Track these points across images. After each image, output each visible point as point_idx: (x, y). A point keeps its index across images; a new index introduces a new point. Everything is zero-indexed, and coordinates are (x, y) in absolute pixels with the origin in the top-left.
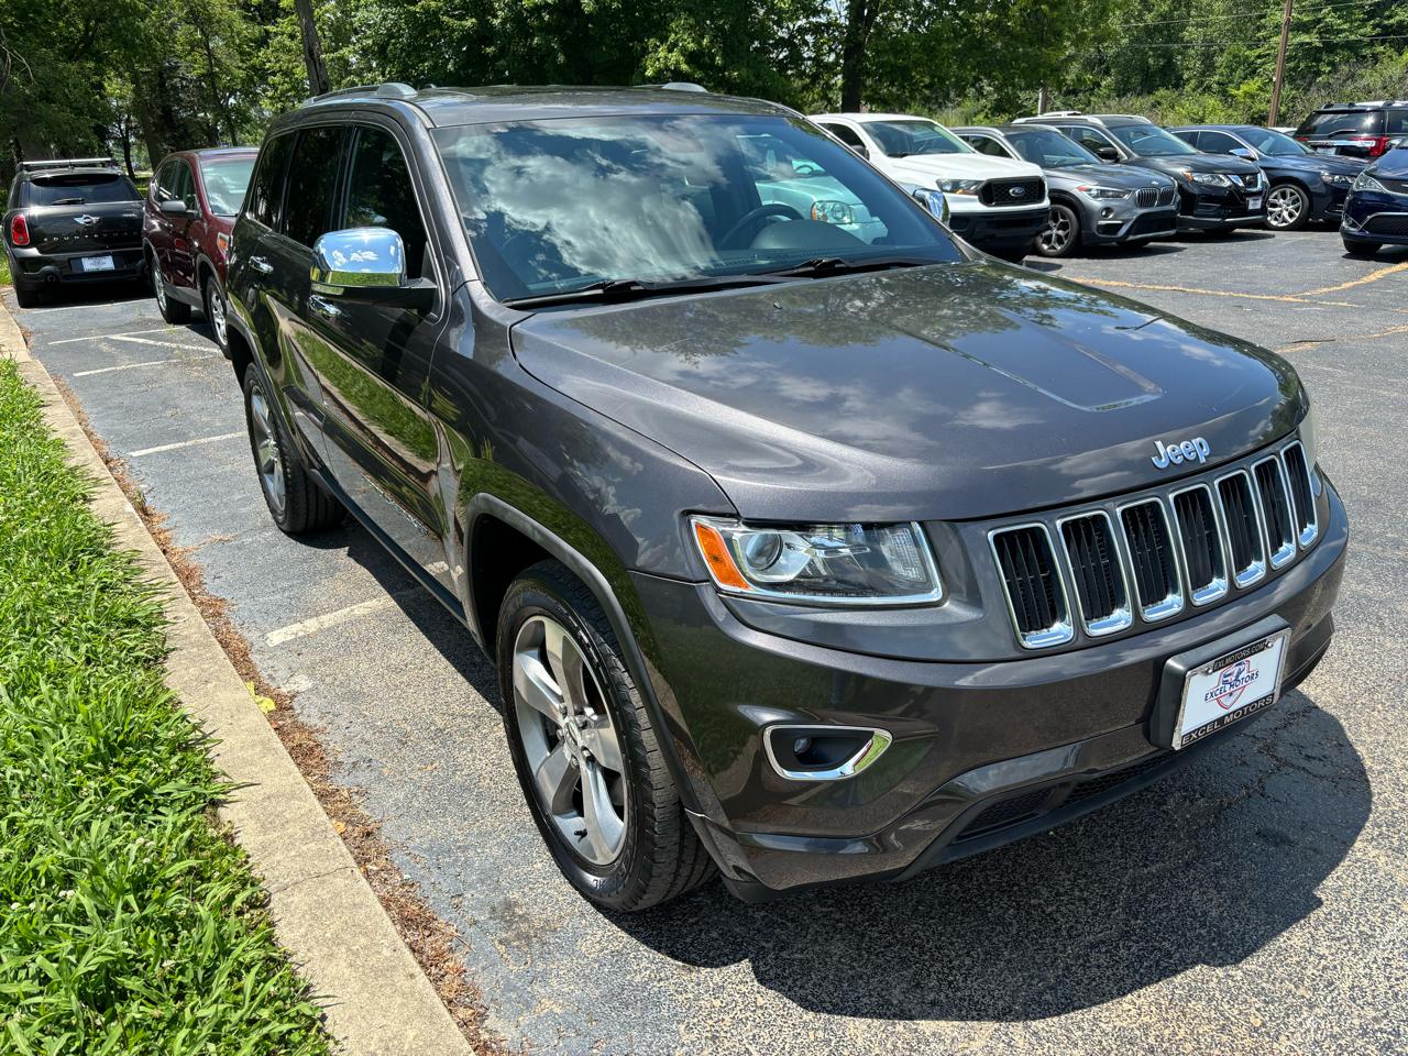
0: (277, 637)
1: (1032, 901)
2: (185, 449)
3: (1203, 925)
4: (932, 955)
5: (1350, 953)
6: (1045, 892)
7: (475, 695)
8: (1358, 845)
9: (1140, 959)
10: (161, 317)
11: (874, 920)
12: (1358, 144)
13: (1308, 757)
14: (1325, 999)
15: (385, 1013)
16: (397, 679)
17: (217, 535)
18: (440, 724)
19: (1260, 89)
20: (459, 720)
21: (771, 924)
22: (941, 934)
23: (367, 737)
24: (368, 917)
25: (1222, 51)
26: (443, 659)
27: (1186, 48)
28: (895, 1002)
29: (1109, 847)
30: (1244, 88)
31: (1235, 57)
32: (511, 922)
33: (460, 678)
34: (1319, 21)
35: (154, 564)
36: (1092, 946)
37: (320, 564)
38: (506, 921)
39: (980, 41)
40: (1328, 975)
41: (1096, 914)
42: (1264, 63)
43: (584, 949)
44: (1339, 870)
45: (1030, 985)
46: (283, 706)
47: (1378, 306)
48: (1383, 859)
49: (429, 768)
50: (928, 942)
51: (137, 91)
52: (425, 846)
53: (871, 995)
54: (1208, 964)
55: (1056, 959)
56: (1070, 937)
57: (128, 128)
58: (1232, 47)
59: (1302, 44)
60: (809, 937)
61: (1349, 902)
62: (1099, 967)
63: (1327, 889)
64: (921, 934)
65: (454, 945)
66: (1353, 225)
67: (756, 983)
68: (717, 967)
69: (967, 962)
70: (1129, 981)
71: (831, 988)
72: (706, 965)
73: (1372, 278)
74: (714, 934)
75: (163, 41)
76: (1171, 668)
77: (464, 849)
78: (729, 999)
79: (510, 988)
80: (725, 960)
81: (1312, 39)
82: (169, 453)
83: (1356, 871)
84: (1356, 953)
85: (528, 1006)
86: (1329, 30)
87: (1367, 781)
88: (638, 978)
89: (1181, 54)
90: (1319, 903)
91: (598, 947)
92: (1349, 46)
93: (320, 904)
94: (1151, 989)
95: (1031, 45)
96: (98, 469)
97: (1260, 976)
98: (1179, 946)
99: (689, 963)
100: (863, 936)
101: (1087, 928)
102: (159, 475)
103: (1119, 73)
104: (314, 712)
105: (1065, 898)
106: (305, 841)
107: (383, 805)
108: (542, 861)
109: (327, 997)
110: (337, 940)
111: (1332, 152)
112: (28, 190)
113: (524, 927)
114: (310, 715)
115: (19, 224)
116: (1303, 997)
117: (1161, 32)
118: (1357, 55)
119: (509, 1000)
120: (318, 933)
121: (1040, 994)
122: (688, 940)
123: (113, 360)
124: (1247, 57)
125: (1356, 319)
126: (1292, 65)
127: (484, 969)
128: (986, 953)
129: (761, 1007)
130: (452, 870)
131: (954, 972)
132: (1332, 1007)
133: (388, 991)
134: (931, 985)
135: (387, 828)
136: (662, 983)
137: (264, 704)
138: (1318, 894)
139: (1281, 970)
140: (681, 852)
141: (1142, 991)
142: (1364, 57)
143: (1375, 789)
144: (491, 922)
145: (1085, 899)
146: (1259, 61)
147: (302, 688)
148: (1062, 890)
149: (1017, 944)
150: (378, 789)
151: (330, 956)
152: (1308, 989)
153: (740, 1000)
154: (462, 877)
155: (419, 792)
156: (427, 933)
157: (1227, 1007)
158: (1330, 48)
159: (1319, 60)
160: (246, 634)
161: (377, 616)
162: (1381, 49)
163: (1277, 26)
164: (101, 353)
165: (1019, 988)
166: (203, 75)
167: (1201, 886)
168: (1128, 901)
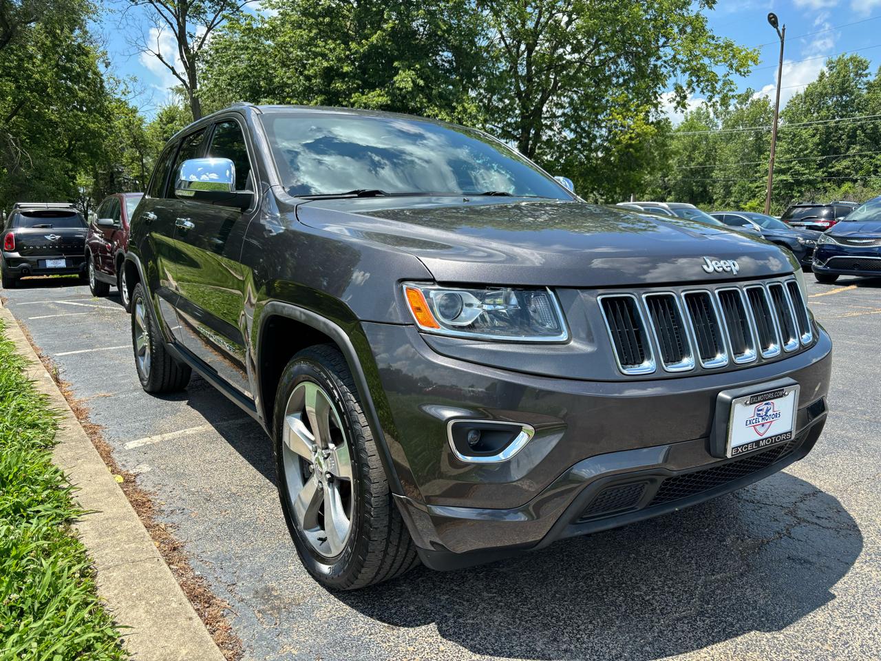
0: (131, 445)
1: (635, 593)
2: (91, 353)
3: (755, 609)
4: (565, 622)
5: (858, 626)
6: (644, 588)
7: (259, 476)
8: (856, 565)
9: (712, 628)
10: (90, 293)
11: (525, 601)
12: (819, 224)
13: (818, 517)
14: (843, 652)
15: (167, 639)
16: (209, 467)
17: (103, 393)
18: (234, 490)
19: (759, 205)
20: (247, 489)
21: (453, 602)
22: (572, 610)
23: (183, 497)
24: (164, 585)
25: (735, 184)
26: (241, 457)
27: (715, 182)
28: (539, 650)
29: (688, 564)
30: (749, 204)
31: (743, 187)
32: (268, 600)
33: (251, 467)
34: (791, 168)
35: (57, 401)
36: (678, 620)
37: (168, 408)
38: (264, 599)
39: (595, 168)
40: (844, 638)
41: (680, 601)
42: (760, 191)
43: (318, 616)
44: (845, 579)
45: (635, 641)
46: (128, 481)
47: (839, 304)
48: (874, 573)
49: (223, 513)
50: (562, 615)
51: (96, 183)
52: (213, 556)
53: (521, 645)
54: (760, 630)
55: (653, 626)
56: (662, 614)
57: (88, 205)
58: (741, 182)
59: (782, 181)
60: (479, 610)
61: (854, 596)
62: (683, 632)
63: (838, 588)
64: (558, 610)
65: (225, 614)
66: (820, 264)
67: (439, 637)
68: (412, 627)
69: (590, 627)
70: (704, 640)
71: (493, 641)
72: (404, 626)
73: (834, 292)
74: (412, 608)
75: (115, 154)
76: (722, 398)
77: (241, 558)
78: (420, 646)
79: (262, 638)
80: (419, 623)
81: (788, 178)
82: (81, 355)
83: (857, 579)
84: (862, 625)
85: (273, 649)
86: (798, 173)
87: (859, 531)
88: (355, 633)
89: (711, 185)
90: (834, 597)
91: (328, 614)
92: (809, 182)
93: (132, 577)
94: (720, 645)
95: (625, 170)
96: (32, 357)
97: (797, 638)
98: (739, 620)
99: (392, 624)
100: (517, 610)
101: (674, 609)
102: (71, 364)
103: (676, 195)
104: (149, 484)
105: (658, 592)
106: (129, 542)
107: (188, 534)
108: (295, 564)
109: (127, 627)
110: (140, 597)
111: (804, 228)
112: (18, 218)
113: (277, 602)
114: (146, 485)
115: (10, 239)
116: (828, 650)
117: (699, 173)
118: (815, 188)
119: (261, 646)
120: (127, 593)
121: (642, 647)
122: (392, 611)
123: (55, 312)
124: (750, 188)
125: (826, 309)
126: (777, 192)
127: (245, 627)
128: (603, 622)
129: (443, 651)
130: (230, 570)
131: (581, 632)
132: (849, 657)
133: (172, 627)
134: (564, 640)
135: (188, 547)
136: (372, 636)
137: (117, 479)
138: (832, 591)
139: (811, 634)
140: (389, 533)
141: (714, 646)
142: (819, 189)
143: (864, 535)
144: (254, 600)
145: (672, 593)
146: (757, 190)
147: (143, 471)
148: (655, 587)
149: (625, 617)
150: (187, 525)
151: (133, 607)
152: (830, 646)
153: (427, 647)
154: (237, 574)
155: (214, 527)
156: (207, 605)
157: (774, 656)
158: (799, 183)
159: (792, 190)
160: (111, 443)
161: (201, 435)
162: (829, 184)
163: (767, 171)
164: (49, 308)
165: (626, 644)
166: (137, 176)
167: (752, 586)
168: (702, 595)
